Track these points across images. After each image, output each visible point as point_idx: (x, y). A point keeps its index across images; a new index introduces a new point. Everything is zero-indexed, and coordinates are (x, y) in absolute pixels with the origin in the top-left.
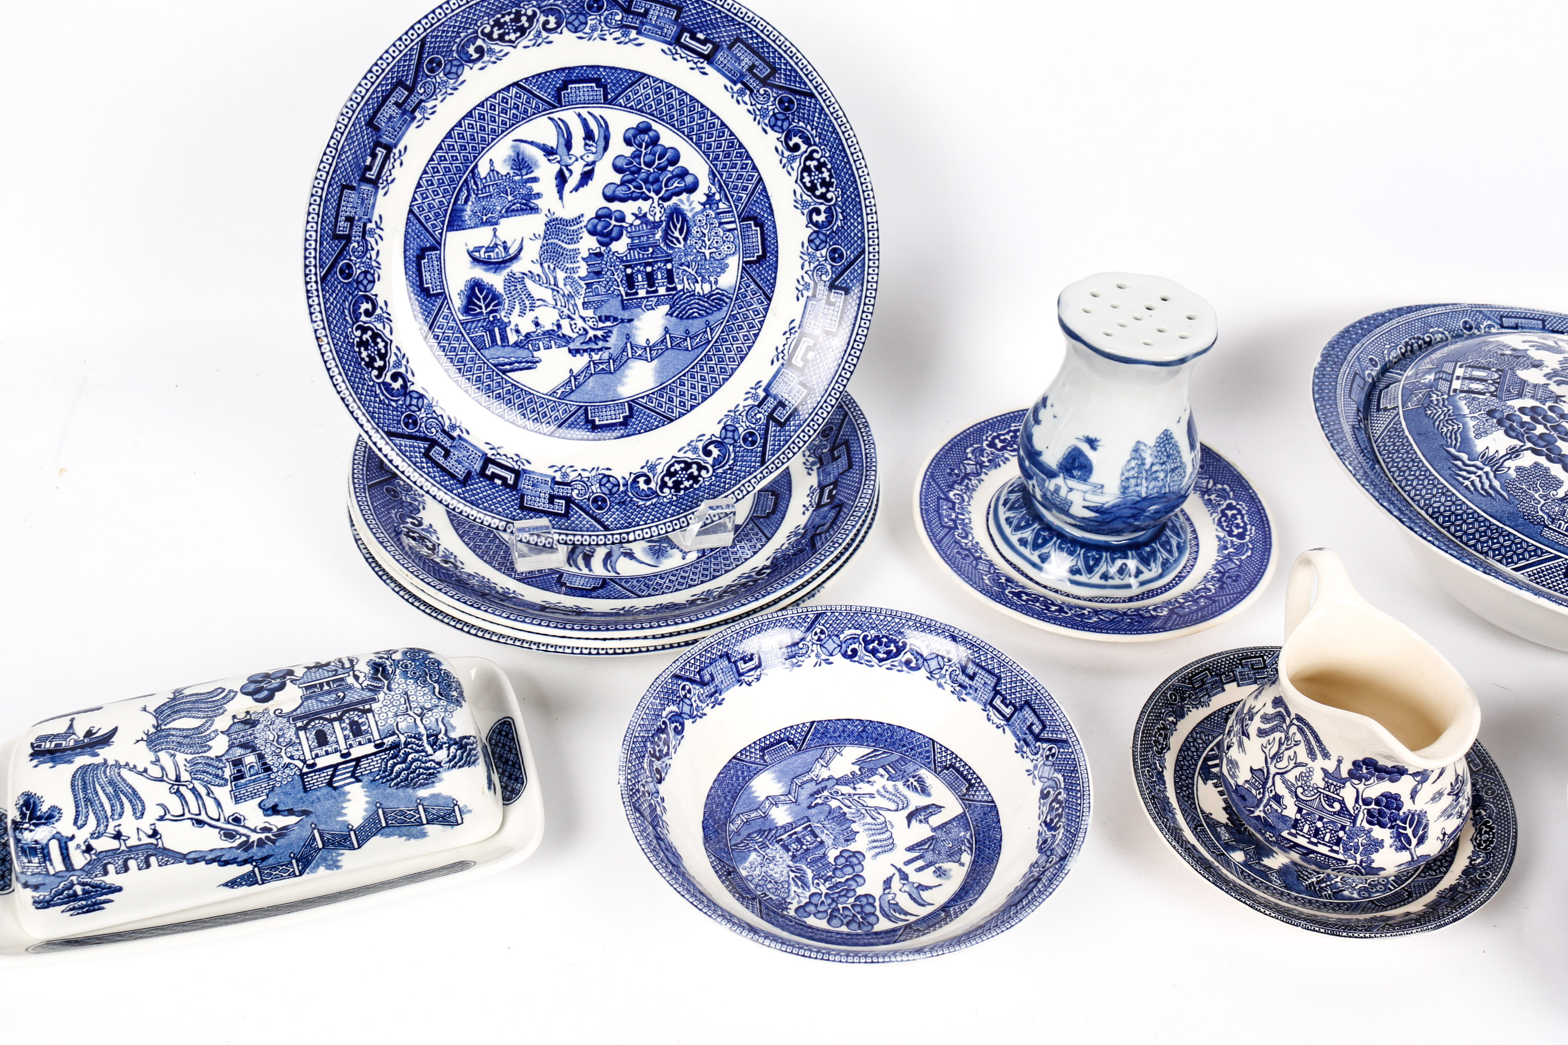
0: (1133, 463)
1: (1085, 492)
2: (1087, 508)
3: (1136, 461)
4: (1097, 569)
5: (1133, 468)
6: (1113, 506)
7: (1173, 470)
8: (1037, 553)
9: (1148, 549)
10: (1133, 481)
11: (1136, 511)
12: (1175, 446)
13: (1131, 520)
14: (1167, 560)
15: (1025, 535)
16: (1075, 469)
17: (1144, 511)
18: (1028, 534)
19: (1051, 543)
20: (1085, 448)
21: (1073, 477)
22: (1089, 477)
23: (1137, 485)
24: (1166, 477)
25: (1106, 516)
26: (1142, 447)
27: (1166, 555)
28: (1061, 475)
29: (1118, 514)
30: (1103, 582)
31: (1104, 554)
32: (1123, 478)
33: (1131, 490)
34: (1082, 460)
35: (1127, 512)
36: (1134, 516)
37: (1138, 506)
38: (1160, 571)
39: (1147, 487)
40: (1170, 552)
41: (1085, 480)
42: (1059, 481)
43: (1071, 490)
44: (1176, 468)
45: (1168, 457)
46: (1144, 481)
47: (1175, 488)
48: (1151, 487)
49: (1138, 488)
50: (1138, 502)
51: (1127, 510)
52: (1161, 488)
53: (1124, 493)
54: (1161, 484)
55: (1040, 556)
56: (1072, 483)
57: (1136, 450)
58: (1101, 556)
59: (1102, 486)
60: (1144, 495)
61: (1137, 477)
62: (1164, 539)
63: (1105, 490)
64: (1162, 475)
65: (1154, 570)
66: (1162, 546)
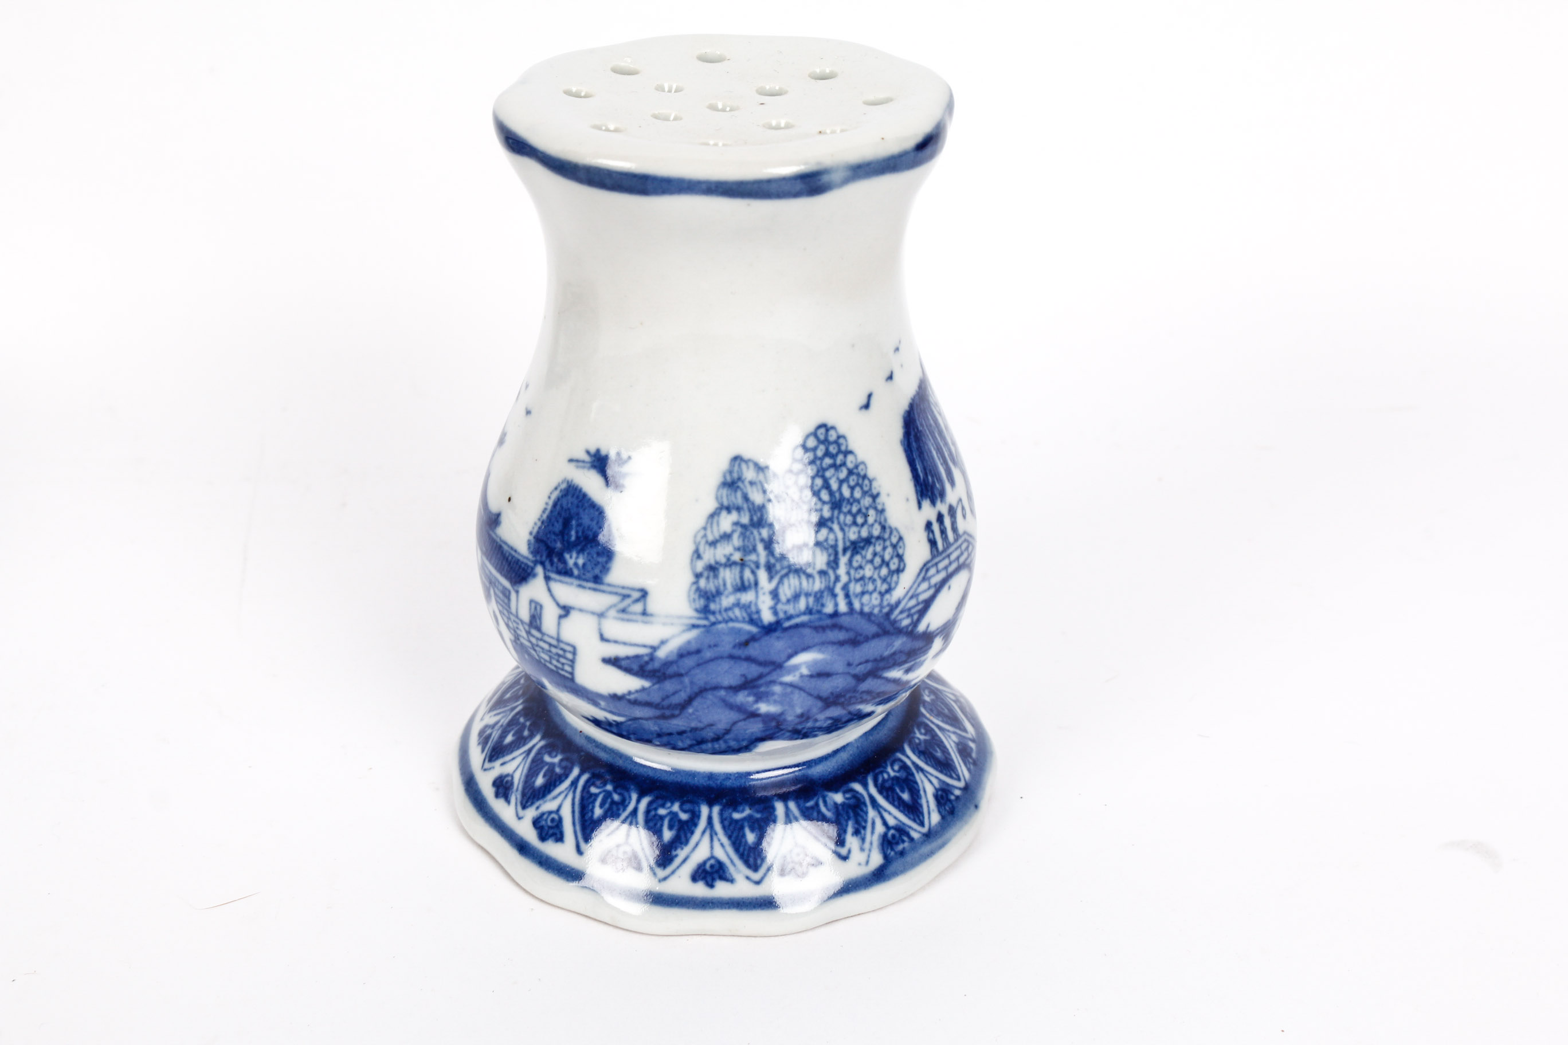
0: (726, 522)
1: (601, 615)
2: (614, 662)
3: (734, 516)
4: (682, 853)
5: (726, 537)
6: (683, 654)
7: (856, 547)
8: (531, 813)
9: (838, 798)
10: (728, 576)
11: (754, 670)
12: (859, 476)
13: (743, 698)
14: (901, 831)
15: (509, 769)
16: (569, 547)
17: (778, 666)
18: (515, 766)
19: (567, 784)
20: (590, 483)
21: (567, 573)
22: (605, 569)
23: (742, 587)
24: (834, 564)
25: (669, 686)
26: (749, 474)
27: (895, 816)
28: (539, 570)
29: (701, 677)
30: (700, 890)
31: (704, 810)
32: (700, 566)
33: (727, 601)
34: (586, 520)
35: (729, 674)
36: (747, 684)
37: (754, 650)
38: (877, 859)
39: (775, 594)
40: (913, 809)
41: (597, 579)
42: (535, 589)
43: (566, 611)
44: (868, 541)
45: (836, 504)
46: (762, 575)
47: (871, 602)
48: (786, 591)
49: (747, 597)
50: (753, 639)
51: (725, 665)
52: (819, 596)
53: (705, 611)
54: (818, 585)
55: (536, 823)
56: (567, 591)
57: (731, 483)
58: (695, 817)
59: (644, 594)
60: (767, 617)
61: (742, 564)
62: (891, 772)
63: (654, 604)
64: (821, 560)
65: (857, 856)
66: (886, 790)
